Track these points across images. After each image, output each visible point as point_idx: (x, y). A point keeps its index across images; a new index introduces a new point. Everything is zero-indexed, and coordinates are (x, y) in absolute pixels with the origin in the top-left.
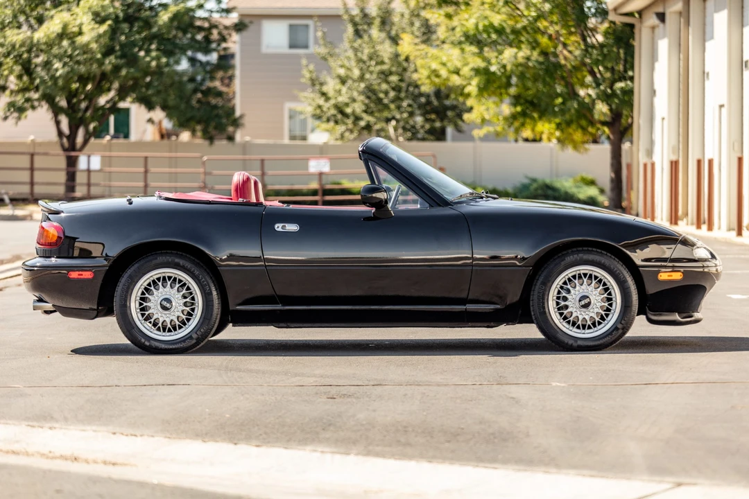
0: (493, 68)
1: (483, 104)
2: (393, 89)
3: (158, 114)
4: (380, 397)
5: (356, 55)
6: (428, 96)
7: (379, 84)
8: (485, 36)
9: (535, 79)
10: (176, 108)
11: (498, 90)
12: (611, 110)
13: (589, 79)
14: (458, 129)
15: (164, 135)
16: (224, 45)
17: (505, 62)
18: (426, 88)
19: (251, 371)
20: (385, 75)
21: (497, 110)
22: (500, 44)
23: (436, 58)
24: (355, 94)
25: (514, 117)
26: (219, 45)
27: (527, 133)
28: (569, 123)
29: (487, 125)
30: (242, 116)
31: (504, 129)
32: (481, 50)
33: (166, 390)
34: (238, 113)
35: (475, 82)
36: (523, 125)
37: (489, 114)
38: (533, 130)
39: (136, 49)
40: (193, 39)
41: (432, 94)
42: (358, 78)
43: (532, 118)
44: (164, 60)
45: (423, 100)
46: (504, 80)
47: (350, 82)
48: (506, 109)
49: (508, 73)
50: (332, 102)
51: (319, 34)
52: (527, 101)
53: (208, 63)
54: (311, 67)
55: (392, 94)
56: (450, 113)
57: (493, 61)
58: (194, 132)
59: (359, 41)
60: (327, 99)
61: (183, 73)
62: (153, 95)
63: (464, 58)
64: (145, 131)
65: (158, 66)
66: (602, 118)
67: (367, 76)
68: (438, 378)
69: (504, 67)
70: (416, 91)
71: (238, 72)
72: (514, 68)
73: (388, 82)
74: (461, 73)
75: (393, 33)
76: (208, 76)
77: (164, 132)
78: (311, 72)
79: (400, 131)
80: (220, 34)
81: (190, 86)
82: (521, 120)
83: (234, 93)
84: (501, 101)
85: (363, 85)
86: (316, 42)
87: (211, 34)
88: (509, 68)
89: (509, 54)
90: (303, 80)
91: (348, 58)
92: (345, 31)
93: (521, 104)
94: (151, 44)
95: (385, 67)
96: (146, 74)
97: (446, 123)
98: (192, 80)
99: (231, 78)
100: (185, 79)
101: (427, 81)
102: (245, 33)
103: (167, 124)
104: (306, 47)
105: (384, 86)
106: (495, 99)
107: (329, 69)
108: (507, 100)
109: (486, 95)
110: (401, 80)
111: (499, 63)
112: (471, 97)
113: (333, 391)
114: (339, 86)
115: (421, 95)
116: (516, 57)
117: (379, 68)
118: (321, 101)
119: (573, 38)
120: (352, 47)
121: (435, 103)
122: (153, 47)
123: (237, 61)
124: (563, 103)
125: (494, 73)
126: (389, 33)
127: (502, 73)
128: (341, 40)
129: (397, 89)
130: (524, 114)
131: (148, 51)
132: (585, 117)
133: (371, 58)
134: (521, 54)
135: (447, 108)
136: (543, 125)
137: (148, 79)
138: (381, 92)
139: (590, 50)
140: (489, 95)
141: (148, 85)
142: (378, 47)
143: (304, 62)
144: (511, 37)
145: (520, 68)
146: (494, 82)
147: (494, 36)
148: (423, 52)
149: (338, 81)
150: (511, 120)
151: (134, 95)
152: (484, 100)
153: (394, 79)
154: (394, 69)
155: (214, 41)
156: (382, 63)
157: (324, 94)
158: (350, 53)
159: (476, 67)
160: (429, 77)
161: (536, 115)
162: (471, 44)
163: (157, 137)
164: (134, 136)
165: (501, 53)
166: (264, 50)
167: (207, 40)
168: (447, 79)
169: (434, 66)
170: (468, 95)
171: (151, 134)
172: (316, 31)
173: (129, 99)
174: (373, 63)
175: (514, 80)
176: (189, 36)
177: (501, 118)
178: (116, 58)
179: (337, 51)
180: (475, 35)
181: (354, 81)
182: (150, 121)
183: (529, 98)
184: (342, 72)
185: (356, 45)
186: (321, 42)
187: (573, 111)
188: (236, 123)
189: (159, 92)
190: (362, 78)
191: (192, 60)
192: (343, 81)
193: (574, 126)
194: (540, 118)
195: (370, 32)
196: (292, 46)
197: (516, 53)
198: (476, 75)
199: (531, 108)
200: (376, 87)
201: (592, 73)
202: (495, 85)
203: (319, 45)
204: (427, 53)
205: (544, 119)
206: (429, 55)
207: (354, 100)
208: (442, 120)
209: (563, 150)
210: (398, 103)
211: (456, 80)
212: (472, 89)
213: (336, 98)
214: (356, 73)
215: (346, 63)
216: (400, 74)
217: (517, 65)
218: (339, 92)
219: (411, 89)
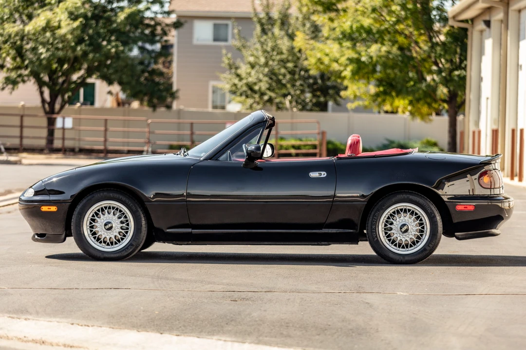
0: (364, 59)
1: (356, 85)
2: (290, 73)
3: (116, 88)
4: (270, 301)
5: (262, 47)
6: (315, 78)
7: (279, 69)
8: (357, 34)
9: (394, 67)
10: (129, 83)
11: (367, 75)
12: (449, 91)
13: (434, 68)
14: (337, 103)
15: (120, 104)
16: (165, 38)
17: (372, 54)
18: (313, 72)
19: (176, 280)
20: (283, 62)
21: (365, 89)
22: (368, 41)
23: (321, 50)
24: (261, 76)
25: (377, 95)
26: (162, 38)
27: (387, 107)
28: (418, 100)
29: (358, 100)
30: (177, 91)
31: (370, 103)
32: (354, 45)
33: (113, 292)
34: (175, 88)
35: (350, 68)
36: (384, 101)
37: (359, 92)
38: (391, 105)
39: (100, 40)
40: (142, 33)
41: (318, 77)
42: (264, 65)
43: (392, 97)
44: (121, 48)
45: (311, 81)
46: (371, 67)
47: (257, 67)
48: (373, 89)
49: (374, 63)
50: (244, 81)
51: (236, 31)
52: (387, 83)
53: (153, 51)
54: (229, 55)
55: (288, 77)
56: (331, 92)
57: (363, 53)
58: (141, 103)
59: (265, 37)
60: (241, 79)
61: (133, 59)
62: (112, 74)
63: (342, 51)
64: (106, 101)
65: (116, 52)
66: (443, 97)
67: (271, 63)
68: (313, 288)
69: (371, 58)
70: (306, 75)
71: (175, 58)
72: (378, 59)
73: (286, 68)
74: (339, 61)
75: (290, 31)
76: (152, 61)
77: (120, 101)
78: (229, 59)
79: (294, 104)
80: (162, 29)
81: (140, 68)
82: (383, 97)
83: (172, 73)
84: (369, 83)
85: (266, 70)
86: (233, 37)
87: (155, 29)
88: (374, 59)
89: (375, 49)
90: (223, 65)
91: (257, 50)
92: (254, 29)
93: (383, 86)
94: (112, 36)
95: (284, 57)
96: (107, 58)
97: (328, 98)
98: (141, 63)
99: (170, 62)
100: (136, 62)
101: (315, 67)
102: (181, 30)
103: (122, 96)
104: (226, 40)
105: (283, 71)
106: (364, 81)
107: (242, 58)
108: (373, 82)
110: (295, 66)
111: (367, 55)
112: (347, 79)
113: (236, 295)
114: (249, 70)
115: (310, 77)
116: (380, 51)
117: (278, 57)
118: (236, 81)
119: (423, 38)
120: (259, 41)
121: (320, 83)
122: (113, 38)
123: (175, 50)
124: (414, 85)
125: (364, 62)
126: (287, 31)
127: (370, 62)
128: (251, 36)
129: (292, 73)
130: (385, 93)
131: (109, 42)
132: (430, 96)
133: (273, 50)
134: (384, 49)
135: (329, 88)
136: (399, 101)
137: (109, 62)
138: (280, 74)
139: (435, 47)
140: (360, 79)
141: (108, 67)
142: (279, 42)
143: (224, 51)
144: (377, 36)
145: (383, 59)
146: (364, 68)
147: (364, 35)
148: (312, 46)
149: (249, 66)
150: (375, 97)
151: (98, 74)
152: (355, 82)
153: (290, 65)
154: (290, 58)
155: (158, 35)
156: (282, 53)
157: (238, 76)
158: (258, 46)
159: (350, 57)
160: (316, 64)
161: (394, 94)
162: (348, 40)
163: (115, 105)
164: (98, 104)
165: (369, 47)
166: (195, 42)
167: (153, 34)
168: (329, 66)
169: (319, 55)
170: (344, 78)
171: (110, 102)
172: (233, 29)
173: (94, 76)
174: (275, 53)
175: (379, 68)
176: (139, 31)
177: (368, 96)
178: (86, 45)
179: (248, 44)
180: (350, 34)
181: (260, 66)
182: (110, 93)
183: (390, 81)
184: (252, 59)
185: (262, 40)
186: (237, 37)
187: (421, 92)
188: (173, 96)
189: (116, 71)
190: (266, 64)
191: (142, 49)
192: (253, 66)
193: (421, 102)
194: (397, 96)
195: (273, 30)
196: (215, 39)
197: (380, 48)
198: (350, 64)
199: (390, 88)
200: (277, 71)
201: (436, 64)
202: (366, 70)
203: (236, 39)
204: (314, 47)
205: (400, 97)
206: (316, 48)
207: (260, 81)
208: (325, 96)
209: (413, 120)
210: (293, 83)
211: (335, 67)
212: (347, 73)
213: (247, 79)
214: (262, 60)
215: (255, 53)
216: (295, 62)
217: (380, 57)
218: (249, 74)
219: (302, 73)
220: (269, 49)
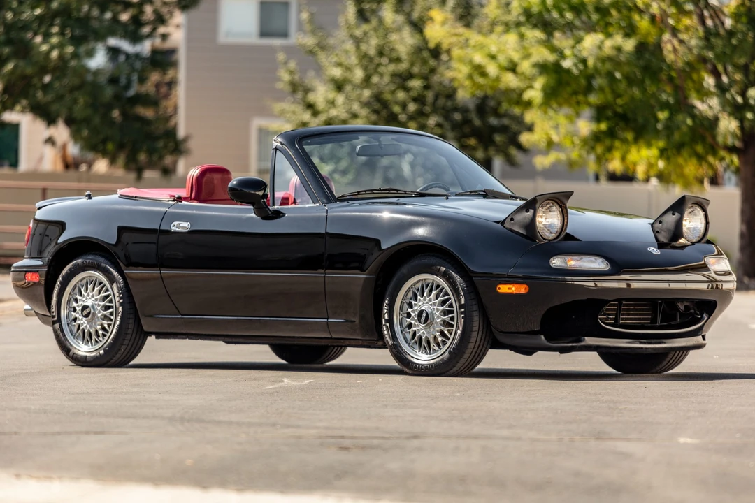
0: (567, 64)
1: (551, 118)
2: (415, 100)
3: (61, 132)
5: (358, 47)
6: (464, 110)
7: (393, 92)
8: (555, 15)
9: (630, 81)
10: (87, 121)
11: (574, 98)
12: (742, 128)
13: (709, 81)
14: (510, 161)
15: (70, 165)
16: (162, 30)
17: (585, 54)
18: (464, 95)
20: (402, 79)
21: (571, 128)
22: (578, 28)
23: (481, 47)
24: (356, 107)
25: (597, 137)
26: (154, 29)
27: (616, 165)
28: (679, 147)
29: (557, 150)
30: (186, 139)
31: (580, 156)
32: (550, 34)
33: (92, 438)
34: (181, 133)
35: (539, 83)
36: (610, 149)
37: (558, 134)
38: (623, 159)
39: (29, 35)
40: (115, 19)
41: (471, 106)
42: (362, 83)
43: (625, 141)
44: (70, 49)
45: (457, 116)
46: (583, 82)
47: (348, 88)
48: (585, 127)
49: (590, 71)
50: (323, 117)
51: (305, 16)
52: (616, 114)
53: (137, 56)
54: (292, 65)
55: (412, 107)
56: (498, 138)
57: (568, 52)
58: (113, 161)
59: (365, 27)
60: (315, 113)
61: (97, 73)
62: (53, 102)
63: (524, 48)
64: (41, 159)
65: (61, 57)
66: (730, 141)
67: (375, 79)
69: (584, 61)
70: (449, 104)
71: (182, 74)
72: (599, 65)
73: (407, 89)
74: (519, 69)
75: (415, 15)
76: (135, 77)
77: (70, 160)
78: (291, 72)
79: (419, 170)
80: (156, 12)
81: (109, 92)
82: (608, 142)
83: (176, 108)
84: (578, 115)
85: (367, 93)
86: (300, 28)
87: (141, 12)
88: (591, 62)
89: (590, 41)
90: (280, 85)
91: (347, 52)
92: (343, 11)
93: (608, 119)
94: (52, 25)
95: (404, 66)
96: (43, 70)
97: (492, 151)
98: (113, 80)
99: (172, 84)
100: (103, 79)
101: (467, 83)
102: (195, 13)
103: (73, 150)
104: (284, 34)
105: (401, 95)
106: (567, 110)
107: (319, 69)
108: (587, 112)
109: (555, 106)
110: (427, 87)
111: (575, 56)
112: (533, 107)
113: (347, 443)
114: (332, 95)
115: (456, 109)
116: (600, 48)
117: (392, 67)
118: (307, 116)
119: (687, 21)
120: (352, 36)
121: (477, 122)
122: (55, 30)
123: (182, 57)
124: (670, 118)
125: (568, 71)
126: (408, 15)
127: (581, 71)
128: (336, 26)
129: (419, 99)
130: (611, 134)
131: (47, 36)
132: (703, 139)
133: (381, 53)
134: (609, 43)
135: (494, 130)
136: (638, 151)
137: (47, 79)
138: (396, 103)
139: (713, 40)
140: (560, 105)
141: (46, 88)
142: (394, 37)
143: (281, 57)
144: (595, 17)
145: (608, 66)
146: (568, 84)
147: (569, 16)
148: (462, 39)
149: (331, 86)
150: (592, 143)
151: (24, 102)
152: (551, 113)
153: (416, 84)
154: (416, 70)
155: (147, 24)
156: (398, 60)
157: (310, 106)
158: (349, 46)
159: (541, 61)
160: (470, 77)
161: (630, 136)
162: (535, 26)
163: (59, 167)
164: (24, 165)
165: (579, 40)
166: (223, 38)
167: (137, 21)
168: (498, 79)
169: (478, 58)
170: (528, 104)
171: (49, 161)
172: (299, 11)
173: (18, 108)
174: (384, 60)
175: (598, 82)
176: (108, 15)
177: (577, 141)
179: (331, 41)
180: (540, 13)
181: (355, 87)
182: (50, 141)
183: (619, 110)
184: (337, 73)
185: (358, 33)
186: (308, 27)
187: (684, 128)
188: (178, 147)
189: (60, 98)
190: (367, 81)
191: (114, 52)
192: (339, 86)
193: (685, 153)
194: (636, 140)
195: (380, 13)
196: (264, 33)
197: (602, 42)
198: (541, 74)
199: (622, 124)
200: (387, 96)
201: (716, 74)
202: (569, 90)
203: (305, 32)
204: (467, 40)
205: (641, 142)
206: (472, 42)
207: (355, 116)
208: (486, 149)
209: (667, 190)
210: (422, 120)
211: (510, 80)
212: (535, 94)
213: (327, 111)
214: (359, 74)
215: (343, 59)
216: (425, 78)
217: (603, 60)
218: (332, 103)
219: (441, 101)
220: (372, 52)
